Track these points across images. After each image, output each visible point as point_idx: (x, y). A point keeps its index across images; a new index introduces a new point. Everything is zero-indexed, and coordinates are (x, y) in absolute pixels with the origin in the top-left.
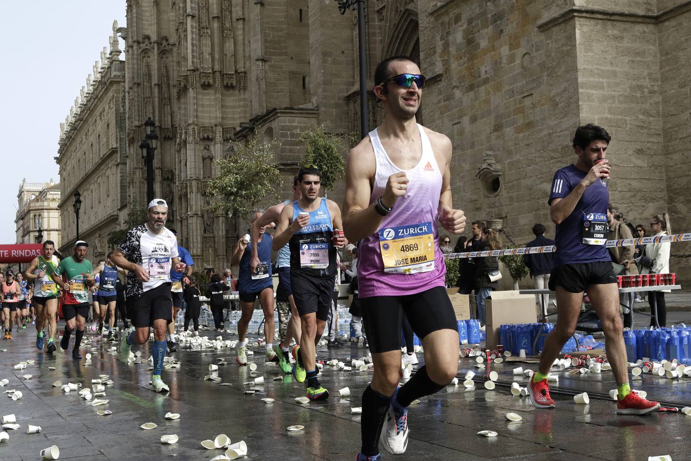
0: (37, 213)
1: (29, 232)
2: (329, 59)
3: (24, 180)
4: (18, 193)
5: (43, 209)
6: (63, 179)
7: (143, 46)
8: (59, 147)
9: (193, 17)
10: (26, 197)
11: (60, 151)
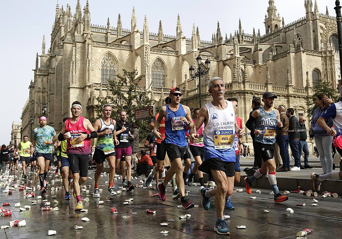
0: (16, 133)
1: (13, 139)
2: (57, 116)
3: (14, 121)
4: (12, 125)
5: (17, 132)
6: (22, 124)
7: (32, 102)
8: (22, 114)
9: (37, 103)
10: (14, 126)
11: (22, 115)
